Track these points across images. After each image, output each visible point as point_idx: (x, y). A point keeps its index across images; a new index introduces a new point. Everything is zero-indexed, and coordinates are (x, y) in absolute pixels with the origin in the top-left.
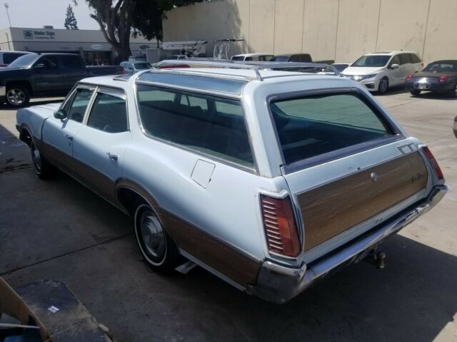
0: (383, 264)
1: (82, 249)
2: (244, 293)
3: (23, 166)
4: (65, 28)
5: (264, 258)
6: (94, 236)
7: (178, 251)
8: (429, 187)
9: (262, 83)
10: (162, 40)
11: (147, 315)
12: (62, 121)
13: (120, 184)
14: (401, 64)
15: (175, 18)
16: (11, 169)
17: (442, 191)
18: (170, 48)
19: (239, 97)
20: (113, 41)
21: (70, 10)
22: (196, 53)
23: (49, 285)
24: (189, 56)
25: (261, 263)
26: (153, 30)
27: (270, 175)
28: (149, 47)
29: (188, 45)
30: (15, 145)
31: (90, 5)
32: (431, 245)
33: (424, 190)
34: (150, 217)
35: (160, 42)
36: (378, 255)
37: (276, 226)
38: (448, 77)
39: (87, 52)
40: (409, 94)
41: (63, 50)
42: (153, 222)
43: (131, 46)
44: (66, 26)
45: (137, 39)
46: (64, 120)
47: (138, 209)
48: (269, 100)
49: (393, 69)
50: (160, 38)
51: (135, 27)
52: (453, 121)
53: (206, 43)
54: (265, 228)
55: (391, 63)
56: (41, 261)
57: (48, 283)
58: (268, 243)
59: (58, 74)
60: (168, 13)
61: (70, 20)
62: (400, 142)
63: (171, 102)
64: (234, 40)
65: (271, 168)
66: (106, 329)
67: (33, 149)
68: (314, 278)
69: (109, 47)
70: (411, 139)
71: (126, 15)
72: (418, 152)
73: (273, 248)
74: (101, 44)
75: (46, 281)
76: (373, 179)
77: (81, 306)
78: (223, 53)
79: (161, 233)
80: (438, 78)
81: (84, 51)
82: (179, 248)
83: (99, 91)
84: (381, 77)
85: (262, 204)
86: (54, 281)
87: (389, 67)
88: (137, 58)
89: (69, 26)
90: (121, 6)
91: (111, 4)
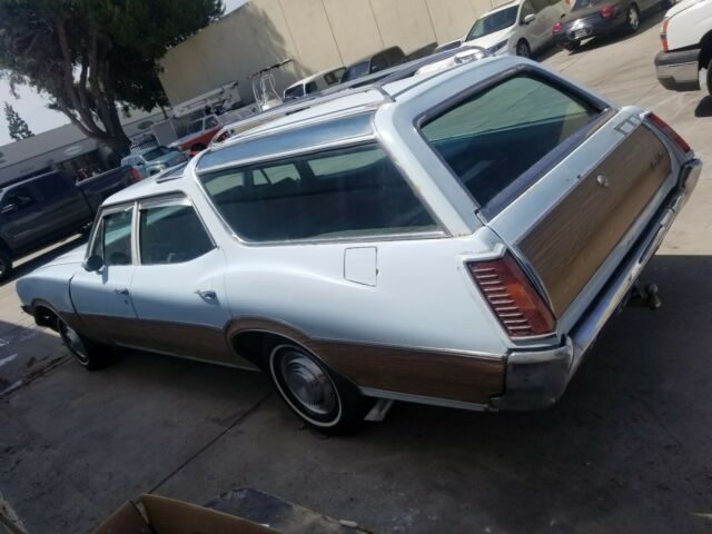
0: (657, 299)
1: (209, 445)
2: (487, 412)
3: (55, 363)
4: (14, 140)
5: (506, 350)
6: (216, 420)
7: (358, 393)
8: (675, 168)
9: (396, 104)
10: (168, 105)
11: (352, 500)
12: (99, 273)
13: (234, 329)
14: (536, 11)
15: (176, 65)
16: (41, 372)
17: (695, 168)
18: (187, 112)
19: (372, 137)
20: (96, 133)
21: (10, 111)
22: (227, 105)
23: (232, 500)
24: (218, 114)
25: (505, 360)
26: (150, 95)
27: (468, 231)
28: (152, 123)
29: (211, 98)
30: (26, 338)
31: (39, 91)
32: (701, 253)
33: (671, 176)
34: (297, 361)
35: (166, 108)
36: (647, 289)
37: (508, 298)
38: (613, 7)
39: (62, 163)
40: (565, 53)
41: (25, 174)
42: (304, 367)
43: (124, 129)
44: (13, 137)
45: (132, 117)
46: (101, 270)
47: (272, 355)
48: (419, 125)
49: (527, 23)
50: (164, 102)
51: (121, 99)
52: (654, 66)
53: (236, 85)
54: (493, 307)
55: (522, 16)
56: (157, 484)
57: (229, 496)
58: (505, 327)
59: (39, 210)
60: (161, 62)
61: (17, 126)
62: (615, 120)
63: (240, 187)
64: (277, 66)
65: (465, 220)
66: (353, 524)
67: (63, 332)
68: (583, 352)
69: (91, 145)
70: (625, 109)
71: (101, 86)
72: (642, 124)
73: (514, 331)
74: (79, 144)
75: (223, 495)
76: (603, 185)
77: (297, 508)
78: (268, 89)
79: (320, 376)
80: (600, 13)
81: (57, 164)
82: (361, 388)
83: (140, 208)
84: (515, 42)
85: (473, 275)
86: (236, 491)
87: (522, 23)
88: (142, 145)
89: (18, 135)
90: (88, 75)
91: (73, 78)
